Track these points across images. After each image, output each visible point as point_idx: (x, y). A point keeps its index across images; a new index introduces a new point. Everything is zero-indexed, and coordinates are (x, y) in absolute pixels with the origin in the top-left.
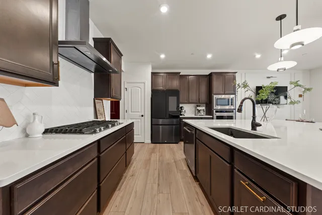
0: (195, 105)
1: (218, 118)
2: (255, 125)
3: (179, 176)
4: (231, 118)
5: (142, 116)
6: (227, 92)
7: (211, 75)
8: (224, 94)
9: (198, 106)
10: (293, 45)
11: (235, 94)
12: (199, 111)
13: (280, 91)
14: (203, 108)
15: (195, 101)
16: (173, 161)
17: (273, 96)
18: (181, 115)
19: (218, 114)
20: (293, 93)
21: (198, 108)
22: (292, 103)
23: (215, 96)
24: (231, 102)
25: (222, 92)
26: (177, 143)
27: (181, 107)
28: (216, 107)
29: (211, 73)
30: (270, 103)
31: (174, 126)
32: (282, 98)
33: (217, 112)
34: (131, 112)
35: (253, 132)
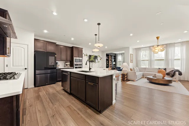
0: (65, 62)
1: (76, 68)
2: (90, 69)
3: (62, 96)
4: (81, 67)
5: (26, 69)
6: (79, 56)
7: (72, 47)
8: (78, 57)
9: (66, 62)
10: (98, 46)
11: (82, 57)
12: (67, 65)
13: (96, 57)
14: (68, 63)
15: (65, 60)
16: (56, 92)
17: (94, 59)
18: (57, 67)
19: (76, 66)
20: (99, 58)
21: (66, 63)
22: (98, 62)
23: (74, 58)
24: (81, 61)
25: (77, 56)
26: (55, 84)
27: (57, 63)
28: (75, 63)
29: (73, 47)
30: (93, 62)
31: (49, 74)
32: (96, 60)
33: (75, 65)
34: (13, 66)
35: (89, 71)
